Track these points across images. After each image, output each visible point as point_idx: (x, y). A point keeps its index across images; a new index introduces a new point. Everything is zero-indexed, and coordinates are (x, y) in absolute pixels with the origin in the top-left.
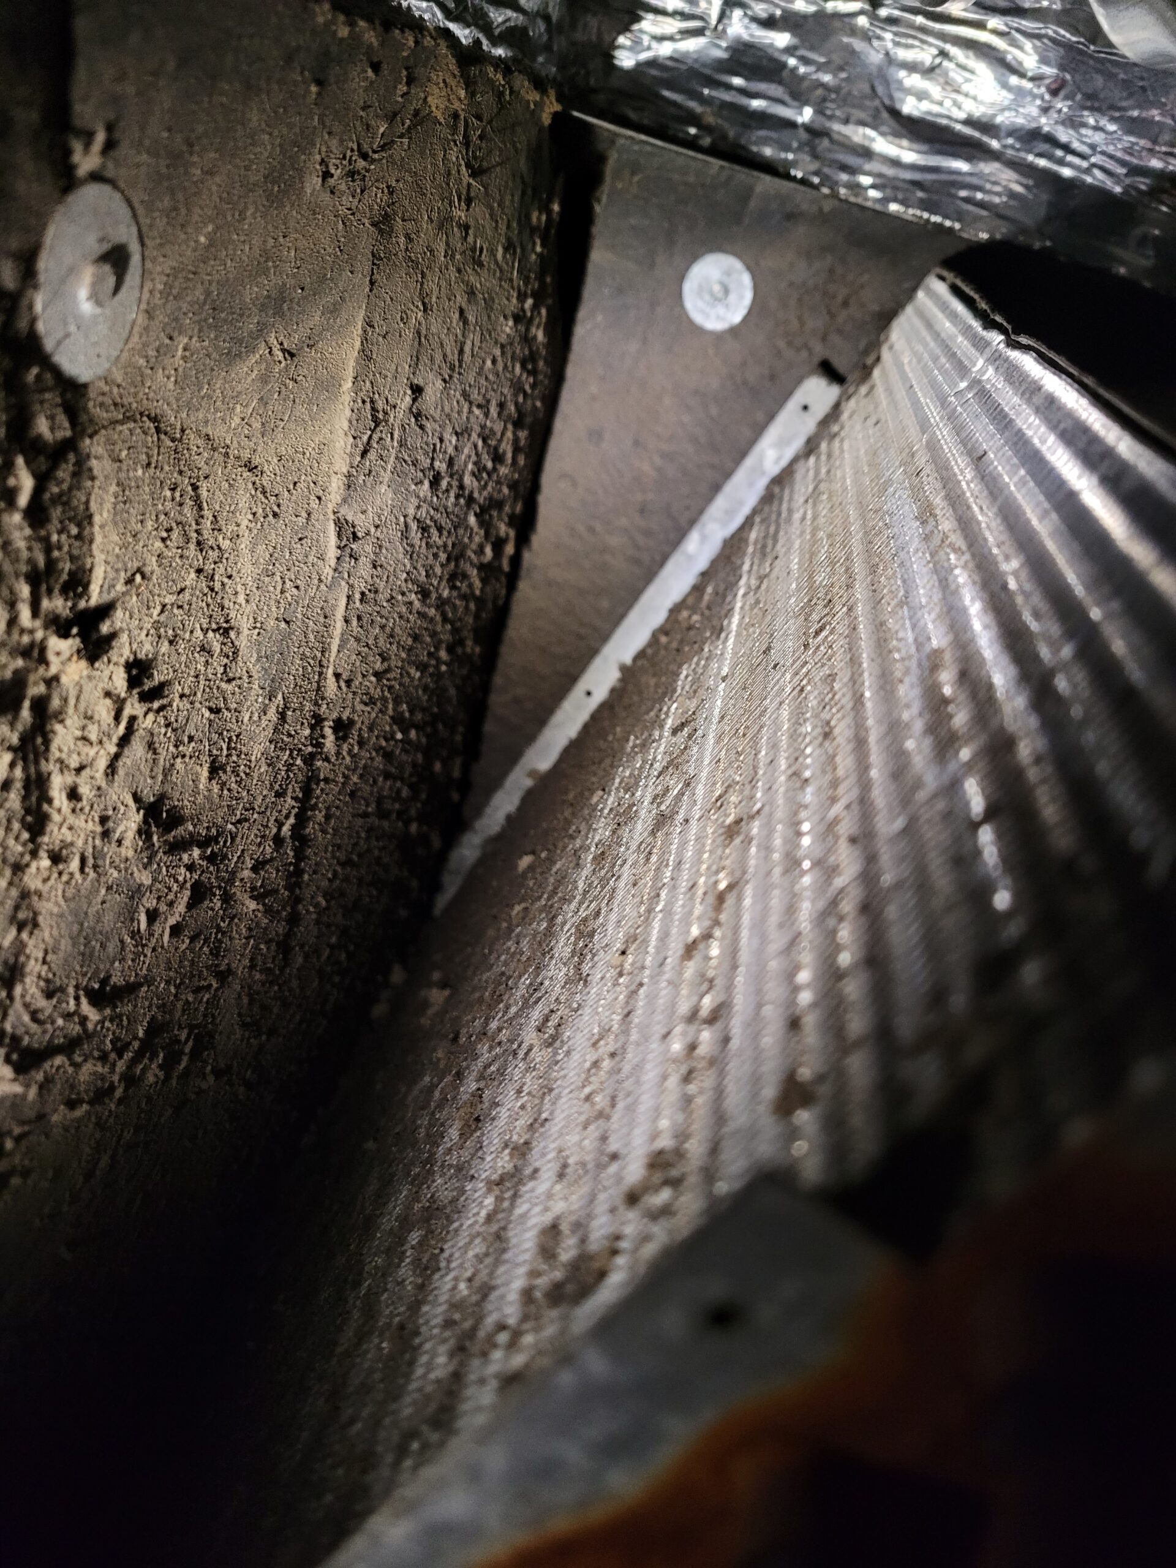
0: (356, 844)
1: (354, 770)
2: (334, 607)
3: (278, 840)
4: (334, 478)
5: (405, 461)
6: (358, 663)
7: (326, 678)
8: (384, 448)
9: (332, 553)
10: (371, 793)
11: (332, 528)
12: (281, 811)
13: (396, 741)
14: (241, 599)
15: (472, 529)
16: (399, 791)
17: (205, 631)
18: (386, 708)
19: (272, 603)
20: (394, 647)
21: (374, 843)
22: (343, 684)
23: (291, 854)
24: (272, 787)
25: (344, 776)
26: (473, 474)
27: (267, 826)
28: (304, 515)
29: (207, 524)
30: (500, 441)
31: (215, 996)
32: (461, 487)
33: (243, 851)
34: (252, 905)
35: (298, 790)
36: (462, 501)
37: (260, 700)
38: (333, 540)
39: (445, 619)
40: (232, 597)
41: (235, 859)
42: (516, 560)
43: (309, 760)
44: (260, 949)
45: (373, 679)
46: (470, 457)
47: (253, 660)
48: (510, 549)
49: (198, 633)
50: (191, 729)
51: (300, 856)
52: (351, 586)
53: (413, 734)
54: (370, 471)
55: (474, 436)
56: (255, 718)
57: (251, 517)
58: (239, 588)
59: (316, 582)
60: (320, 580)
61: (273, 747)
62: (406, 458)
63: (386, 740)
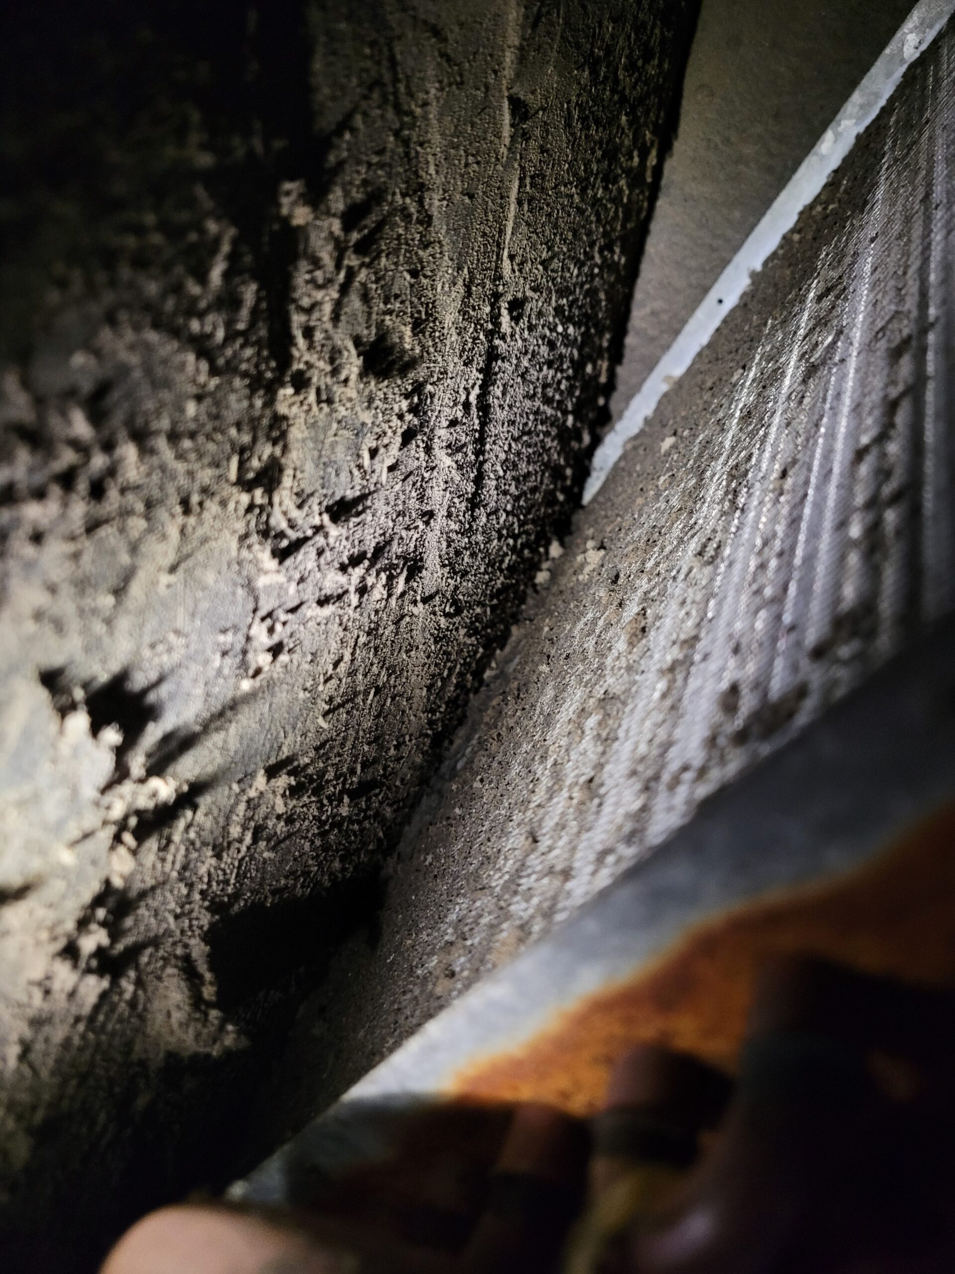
0: (526, 424)
1: (526, 353)
2: (509, 189)
3: (467, 405)
4: (508, 54)
5: (569, 42)
6: (528, 249)
7: (502, 260)
8: (552, 24)
9: (507, 131)
10: (538, 379)
11: (506, 104)
12: (467, 381)
13: (558, 333)
14: (432, 170)
15: (623, 129)
16: (559, 382)
17: (404, 195)
18: (551, 299)
19: (458, 177)
20: (558, 238)
21: (540, 427)
22: (516, 268)
23: (477, 421)
24: (461, 356)
25: (518, 358)
26: (625, 69)
27: (458, 392)
28: (483, 89)
29: (402, 88)
30: (650, 37)
31: (422, 536)
32: (616, 81)
33: (440, 411)
34: (448, 461)
35: (481, 363)
36: (616, 97)
37: (450, 272)
38: (507, 118)
39: (599, 220)
40: (424, 166)
41: (434, 418)
42: (658, 171)
43: (490, 334)
44: (454, 503)
45: (540, 267)
46: (623, 49)
47: (443, 232)
48: (652, 160)
49: (398, 198)
50: (396, 290)
51: (483, 424)
52: (523, 168)
53: (571, 330)
54: (540, 47)
55: (628, 26)
56: (447, 289)
57: (437, 85)
58: (430, 158)
59: (493, 160)
60: (497, 159)
61: (461, 318)
62: (570, 39)
63: (551, 330)
